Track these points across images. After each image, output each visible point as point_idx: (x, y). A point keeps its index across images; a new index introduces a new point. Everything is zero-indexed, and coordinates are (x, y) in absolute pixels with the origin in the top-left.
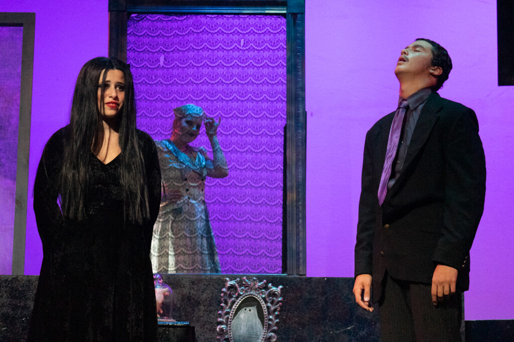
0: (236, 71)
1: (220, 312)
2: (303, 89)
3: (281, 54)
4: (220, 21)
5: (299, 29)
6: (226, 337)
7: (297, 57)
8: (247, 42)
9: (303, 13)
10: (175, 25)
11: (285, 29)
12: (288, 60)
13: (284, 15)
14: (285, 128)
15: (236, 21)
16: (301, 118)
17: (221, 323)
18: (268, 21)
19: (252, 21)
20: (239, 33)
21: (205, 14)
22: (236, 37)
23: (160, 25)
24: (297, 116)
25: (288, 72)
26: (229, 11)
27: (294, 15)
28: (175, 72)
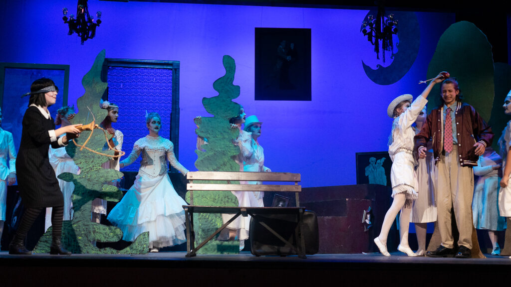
0: (151, 91)
2: (179, 99)
3: (170, 84)
4: (146, 71)
5: (178, 75)
7: (176, 86)
8: (156, 80)
9: (179, 69)
10: (127, 72)
11: (172, 75)
12: (172, 87)
13: (171, 69)
14: (171, 114)
15: (152, 71)
16: (177, 110)
18: (165, 71)
19: (158, 71)
21: (139, 68)
22: (152, 77)
23: (121, 71)
24: (176, 109)
25: (173, 92)
26: (149, 67)
27: (176, 69)
28: (127, 90)
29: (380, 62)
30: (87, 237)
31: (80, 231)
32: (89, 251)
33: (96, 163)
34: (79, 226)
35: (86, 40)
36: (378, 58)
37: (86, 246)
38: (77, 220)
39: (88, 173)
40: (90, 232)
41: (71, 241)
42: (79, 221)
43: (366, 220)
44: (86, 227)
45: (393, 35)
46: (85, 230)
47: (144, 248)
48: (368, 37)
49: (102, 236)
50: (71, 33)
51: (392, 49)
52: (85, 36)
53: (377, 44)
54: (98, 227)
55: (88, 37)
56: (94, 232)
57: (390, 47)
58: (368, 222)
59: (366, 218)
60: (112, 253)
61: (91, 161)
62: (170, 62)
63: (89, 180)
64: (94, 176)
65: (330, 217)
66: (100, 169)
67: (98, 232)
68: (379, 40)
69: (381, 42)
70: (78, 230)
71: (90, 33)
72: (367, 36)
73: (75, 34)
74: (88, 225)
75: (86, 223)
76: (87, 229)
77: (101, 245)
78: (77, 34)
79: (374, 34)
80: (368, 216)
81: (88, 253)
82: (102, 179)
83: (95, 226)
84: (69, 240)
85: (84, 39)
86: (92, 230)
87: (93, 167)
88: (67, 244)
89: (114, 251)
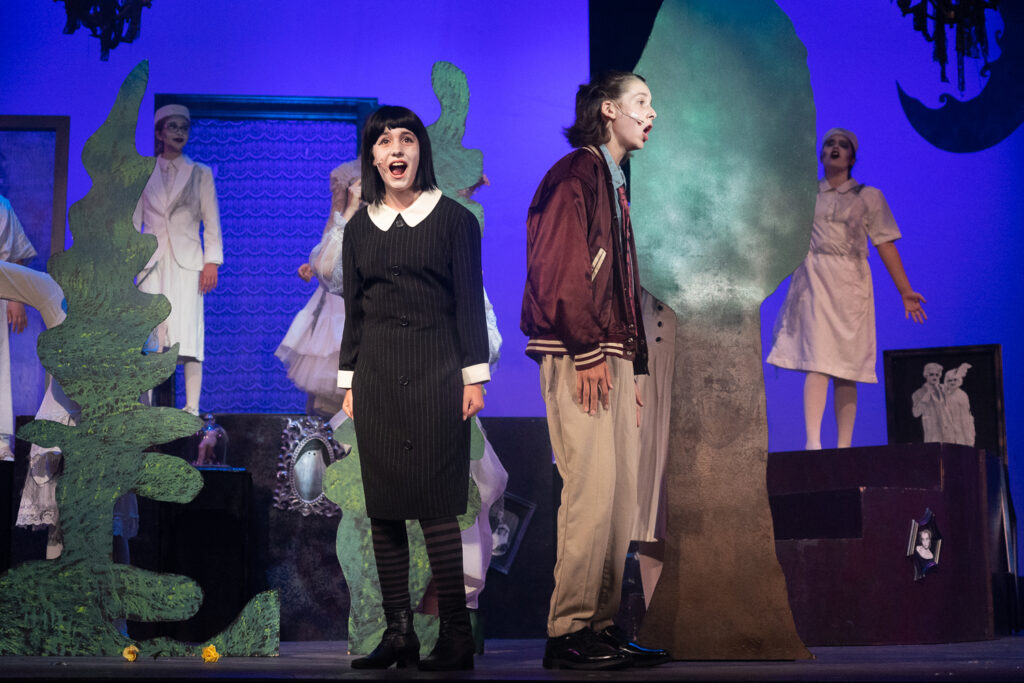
0: (299, 184)
1: (281, 456)
4: (282, 127)
6: (288, 484)
8: (312, 152)
10: (231, 131)
11: (355, 137)
13: (354, 121)
15: (300, 128)
17: (282, 469)
18: (336, 127)
19: (318, 127)
20: (303, 141)
21: (265, 119)
22: (300, 146)
23: (213, 131)
26: (292, 116)
28: (232, 184)
29: (952, 89)
30: (101, 607)
31: (80, 589)
32: (107, 647)
33: (125, 391)
34: (79, 575)
35: (114, 45)
36: (944, 78)
37: (99, 632)
38: (72, 558)
39: (101, 419)
40: (109, 594)
41: (56, 621)
42: (78, 561)
43: (919, 548)
44: (101, 578)
45: (987, 11)
46: (95, 586)
47: (264, 638)
48: (915, 20)
49: (144, 603)
50: (71, 28)
51: (985, 51)
52: (113, 36)
53: (939, 41)
54: (133, 578)
55: (119, 39)
56: (122, 591)
57: (979, 46)
58: (925, 553)
59: (919, 542)
60: (173, 653)
61: (111, 384)
62: (351, 102)
63: (105, 441)
64: (121, 428)
65: (814, 542)
66: (135, 408)
67: (131, 593)
68: (947, 27)
69: (951, 33)
70: (75, 587)
71: (126, 26)
72: (910, 17)
73: (83, 32)
74: (103, 573)
75: (97, 567)
76: (100, 583)
77: (140, 630)
78: (89, 31)
79: (930, 10)
80: (925, 535)
81: (104, 652)
82: (142, 437)
83: (122, 576)
84: (48, 614)
85: (108, 46)
86: (114, 585)
87: (117, 402)
88: (46, 628)
89: (180, 648)
